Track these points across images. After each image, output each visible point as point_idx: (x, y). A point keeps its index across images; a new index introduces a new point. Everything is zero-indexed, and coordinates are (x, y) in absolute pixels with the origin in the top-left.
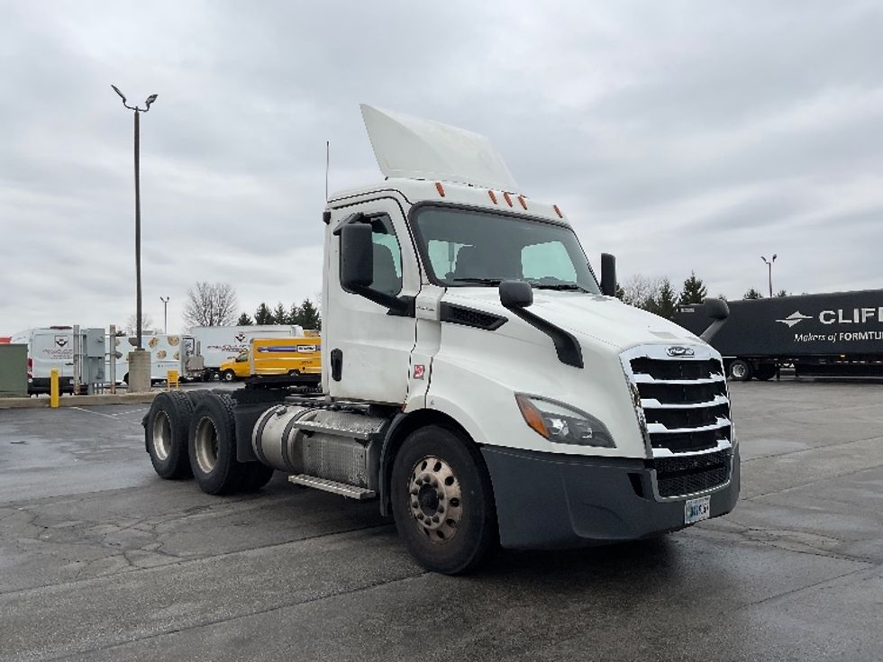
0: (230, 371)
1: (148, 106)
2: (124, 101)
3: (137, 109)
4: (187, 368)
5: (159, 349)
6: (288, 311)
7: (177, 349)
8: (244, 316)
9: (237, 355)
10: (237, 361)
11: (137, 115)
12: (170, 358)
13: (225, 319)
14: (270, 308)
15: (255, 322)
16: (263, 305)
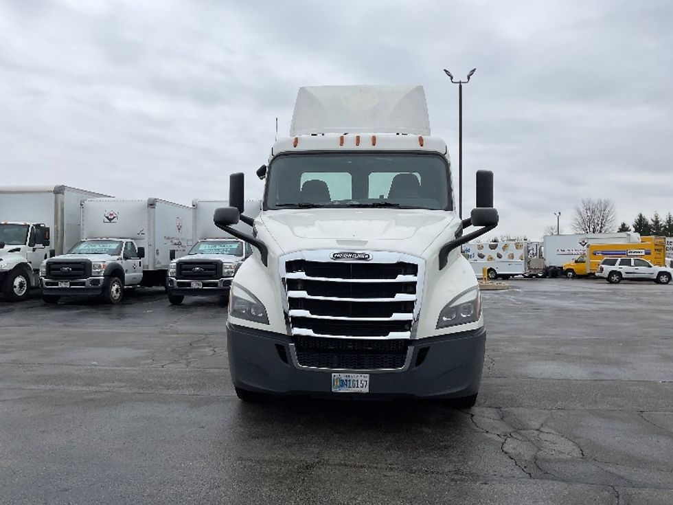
0: (571, 270)
1: (469, 78)
2: (452, 78)
3: (460, 82)
4: (529, 267)
5: (509, 252)
6: (663, 220)
7: (521, 252)
8: (623, 225)
9: (577, 257)
10: (576, 262)
11: (460, 87)
12: (516, 259)
13: (606, 227)
14: (646, 217)
15: (633, 229)
16: (641, 216)
